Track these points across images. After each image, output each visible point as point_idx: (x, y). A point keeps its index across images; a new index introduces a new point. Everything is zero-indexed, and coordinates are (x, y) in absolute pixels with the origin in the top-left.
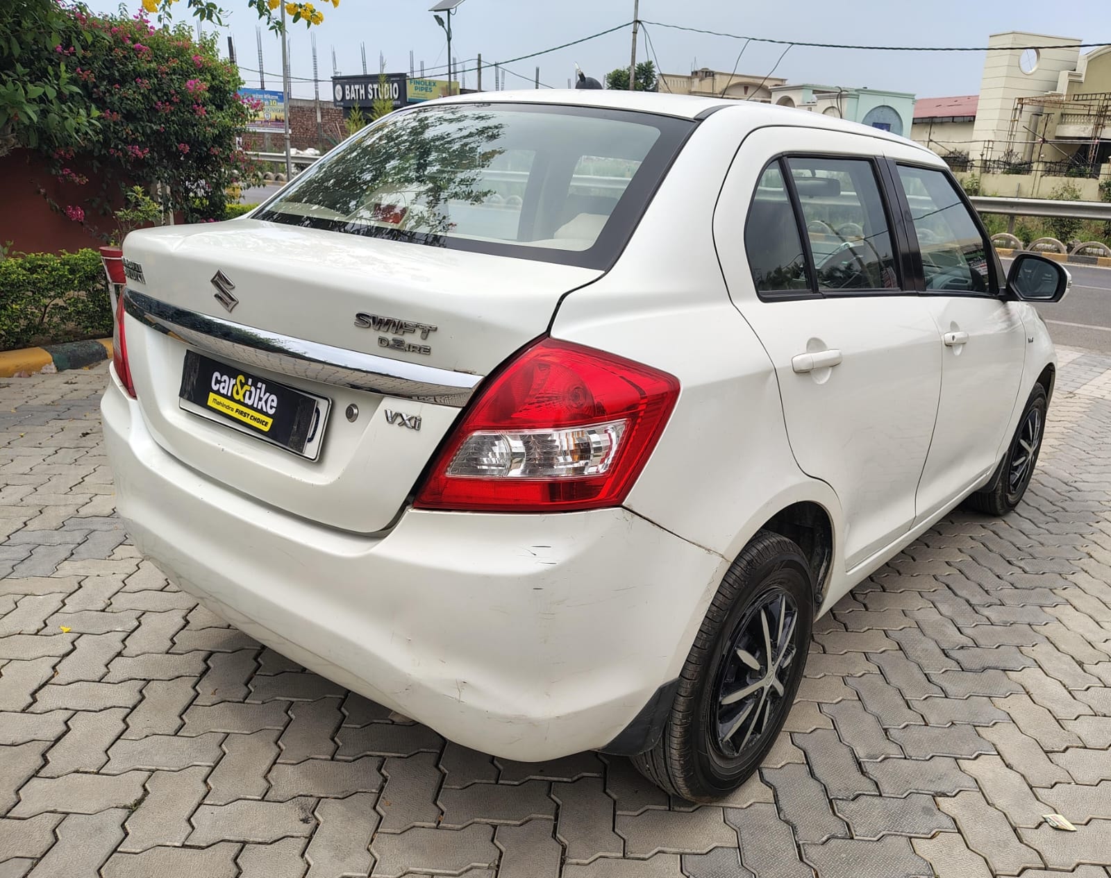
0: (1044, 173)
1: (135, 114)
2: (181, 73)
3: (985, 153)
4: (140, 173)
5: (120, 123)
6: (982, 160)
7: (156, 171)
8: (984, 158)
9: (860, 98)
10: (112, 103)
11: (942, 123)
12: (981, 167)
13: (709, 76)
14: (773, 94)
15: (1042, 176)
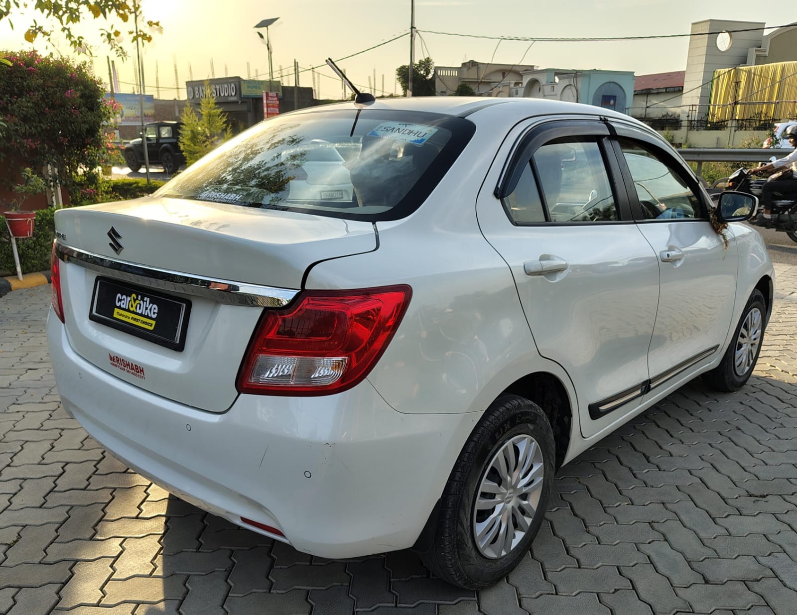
0: (736, 128)
1: (30, 117)
2: (62, 86)
3: (690, 114)
4: (35, 160)
5: (19, 124)
6: (688, 120)
7: (46, 157)
8: (690, 119)
9: (591, 76)
10: (14, 110)
11: (658, 93)
12: (687, 126)
13: (475, 65)
14: (524, 77)
15: (735, 131)
